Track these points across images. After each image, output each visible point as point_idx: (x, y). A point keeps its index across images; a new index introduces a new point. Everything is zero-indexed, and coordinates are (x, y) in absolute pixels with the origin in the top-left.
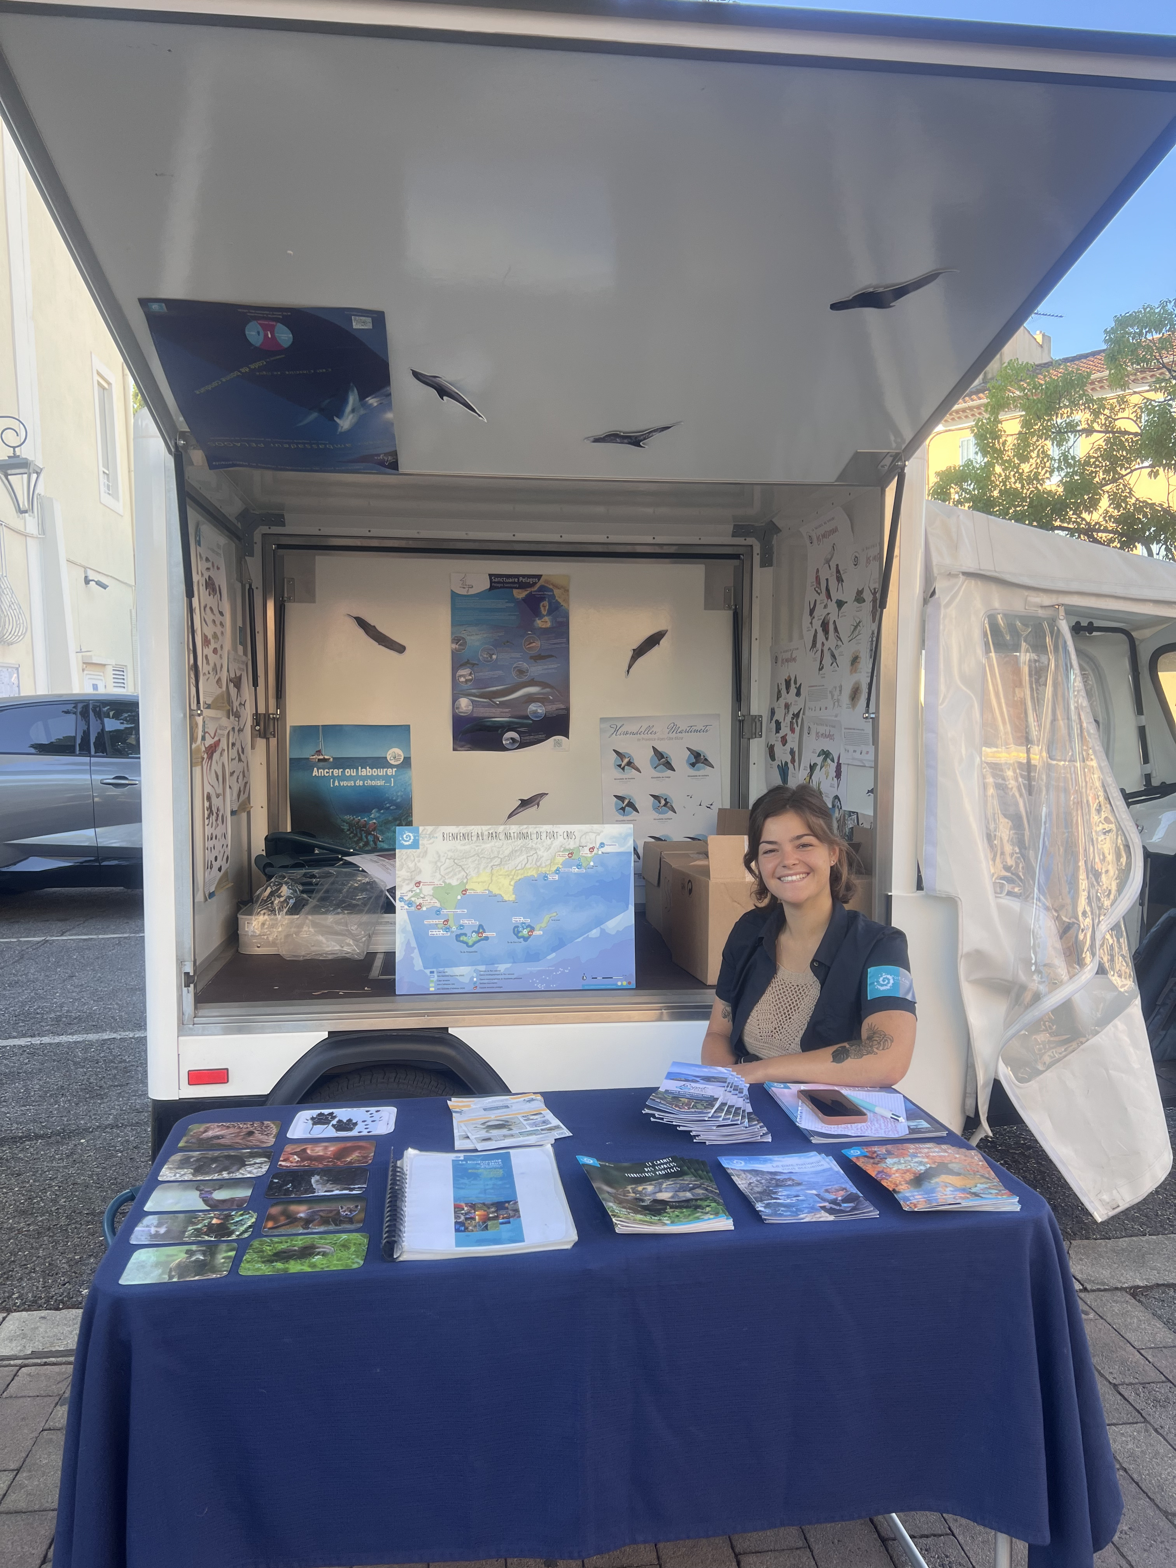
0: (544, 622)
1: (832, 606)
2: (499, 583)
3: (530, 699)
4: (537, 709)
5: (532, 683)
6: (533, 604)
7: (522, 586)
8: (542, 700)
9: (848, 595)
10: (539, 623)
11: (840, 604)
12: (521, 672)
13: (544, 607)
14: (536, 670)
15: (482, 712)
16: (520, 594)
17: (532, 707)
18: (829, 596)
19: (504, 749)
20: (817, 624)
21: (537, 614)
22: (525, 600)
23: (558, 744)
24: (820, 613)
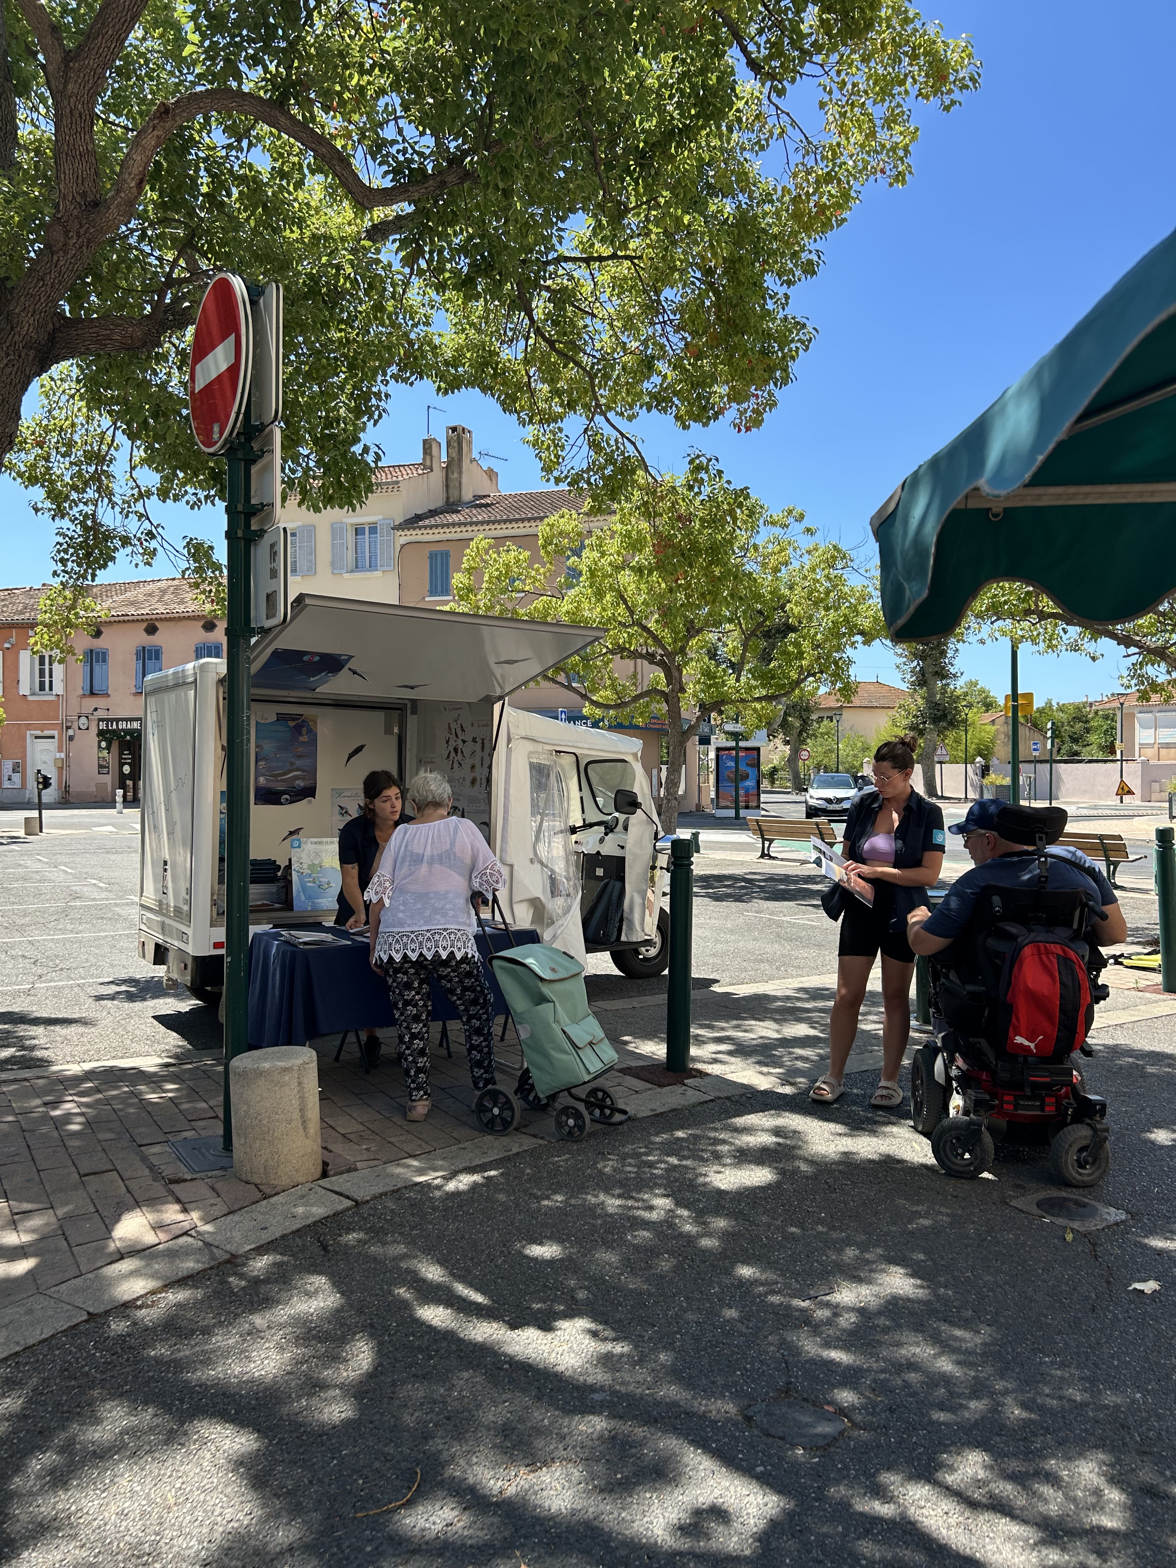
0: (304, 738)
1: (460, 742)
2: (282, 718)
3: (296, 778)
4: (300, 783)
5: (297, 770)
6: (298, 729)
7: (293, 720)
8: (303, 779)
9: (469, 738)
10: (301, 739)
11: (464, 742)
12: (292, 764)
13: (304, 730)
14: (299, 763)
15: (271, 785)
16: (292, 724)
17: (297, 782)
18: (457, 736)
19: (281, 804)
20: (451, 748)
21: (301, 734)
22: (294, 727)
23: (310, 802)
24: (452, 743)
